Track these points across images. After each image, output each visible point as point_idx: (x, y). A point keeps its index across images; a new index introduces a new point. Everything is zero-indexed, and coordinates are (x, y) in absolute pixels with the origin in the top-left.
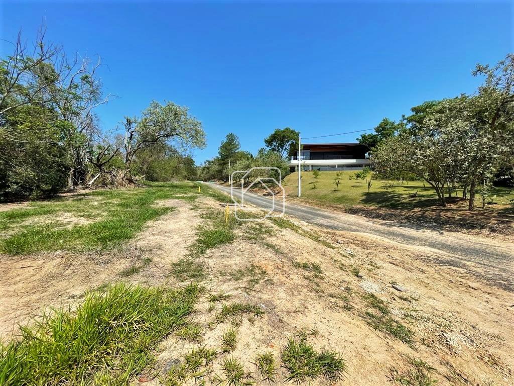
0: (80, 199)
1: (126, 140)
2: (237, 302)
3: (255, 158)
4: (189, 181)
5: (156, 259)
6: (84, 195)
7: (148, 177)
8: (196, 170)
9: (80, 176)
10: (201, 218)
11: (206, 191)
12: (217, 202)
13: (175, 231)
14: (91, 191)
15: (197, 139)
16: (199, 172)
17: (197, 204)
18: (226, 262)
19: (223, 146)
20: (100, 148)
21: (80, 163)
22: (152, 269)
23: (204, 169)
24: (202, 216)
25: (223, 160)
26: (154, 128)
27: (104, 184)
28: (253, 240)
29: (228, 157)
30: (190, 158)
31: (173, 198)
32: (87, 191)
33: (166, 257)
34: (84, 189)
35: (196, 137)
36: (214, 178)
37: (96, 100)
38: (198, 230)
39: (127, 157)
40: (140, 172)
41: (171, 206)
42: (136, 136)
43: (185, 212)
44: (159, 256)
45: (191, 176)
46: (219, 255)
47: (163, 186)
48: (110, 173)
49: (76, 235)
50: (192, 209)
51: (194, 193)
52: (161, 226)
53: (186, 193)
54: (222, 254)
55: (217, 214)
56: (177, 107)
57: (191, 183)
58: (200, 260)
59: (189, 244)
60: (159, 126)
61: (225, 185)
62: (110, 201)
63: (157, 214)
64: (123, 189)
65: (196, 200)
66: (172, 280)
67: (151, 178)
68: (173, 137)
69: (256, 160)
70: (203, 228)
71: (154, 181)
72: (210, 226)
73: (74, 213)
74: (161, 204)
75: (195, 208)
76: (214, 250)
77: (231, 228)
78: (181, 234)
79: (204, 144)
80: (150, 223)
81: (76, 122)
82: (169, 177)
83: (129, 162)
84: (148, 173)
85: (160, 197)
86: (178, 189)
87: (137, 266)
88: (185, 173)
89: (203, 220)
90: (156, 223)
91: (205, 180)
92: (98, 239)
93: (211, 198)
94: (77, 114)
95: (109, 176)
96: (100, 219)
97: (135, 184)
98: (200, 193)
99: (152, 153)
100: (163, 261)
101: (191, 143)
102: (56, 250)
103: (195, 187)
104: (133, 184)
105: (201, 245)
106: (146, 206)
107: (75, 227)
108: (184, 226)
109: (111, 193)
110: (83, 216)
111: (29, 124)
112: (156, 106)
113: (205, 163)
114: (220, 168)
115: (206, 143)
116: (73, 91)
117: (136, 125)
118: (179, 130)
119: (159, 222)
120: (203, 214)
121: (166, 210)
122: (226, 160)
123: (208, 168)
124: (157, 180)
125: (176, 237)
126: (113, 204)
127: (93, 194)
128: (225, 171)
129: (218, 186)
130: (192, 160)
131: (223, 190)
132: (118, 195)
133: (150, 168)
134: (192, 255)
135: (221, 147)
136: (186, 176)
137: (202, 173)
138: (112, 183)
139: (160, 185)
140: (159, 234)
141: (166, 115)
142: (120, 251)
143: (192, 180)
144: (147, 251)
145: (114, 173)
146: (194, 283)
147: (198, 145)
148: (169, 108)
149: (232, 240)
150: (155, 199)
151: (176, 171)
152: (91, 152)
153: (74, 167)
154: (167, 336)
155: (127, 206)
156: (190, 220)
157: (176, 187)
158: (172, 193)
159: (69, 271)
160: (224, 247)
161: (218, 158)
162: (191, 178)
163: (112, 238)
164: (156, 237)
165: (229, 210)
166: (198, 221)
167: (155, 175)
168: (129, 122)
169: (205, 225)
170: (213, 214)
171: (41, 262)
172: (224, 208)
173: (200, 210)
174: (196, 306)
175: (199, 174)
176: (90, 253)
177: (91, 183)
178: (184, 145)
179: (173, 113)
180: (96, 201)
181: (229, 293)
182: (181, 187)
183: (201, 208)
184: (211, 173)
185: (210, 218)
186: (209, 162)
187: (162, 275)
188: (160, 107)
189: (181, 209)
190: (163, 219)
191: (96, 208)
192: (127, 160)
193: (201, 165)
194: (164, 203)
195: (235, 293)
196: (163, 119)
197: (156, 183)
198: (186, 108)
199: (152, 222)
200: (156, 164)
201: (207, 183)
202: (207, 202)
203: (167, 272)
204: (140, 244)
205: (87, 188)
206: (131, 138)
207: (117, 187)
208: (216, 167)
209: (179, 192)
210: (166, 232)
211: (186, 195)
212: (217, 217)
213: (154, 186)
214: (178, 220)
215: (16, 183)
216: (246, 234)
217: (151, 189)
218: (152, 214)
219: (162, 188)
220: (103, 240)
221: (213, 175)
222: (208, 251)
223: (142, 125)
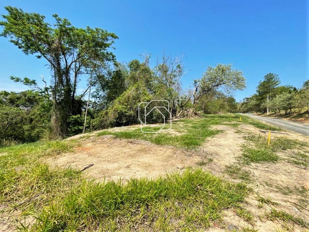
0: (175, 123)
1: (194, 92)
2: (287, 212)
3: (299, 91)
4: (231, 113)
5: (215, 160)
6: (176, 121)
7: (205, 111)
8: (236, 105)
9: (174, 112)
10: (244, 139)
11: (245, 120)
12: (257, 129)
13: (226, 146)
14: (178, 120)
15: (239, 84)
16: (239, 107)
17: (240, 129)
18: (271, 177)
19: (261, 85)
20: (182, 98)
21: (174, 106)
22: (213, 166)
23: (243, 104)
24: (245, 138)
25: (260, 96)
26: (209, 83)
27: (184, 116)
28: (302, 165)
29: (266, 93)
30: (232, 98)
31: (221, 124)
32: (177, 119)
33: (221, 161)
34: (175, 118)
35: (238, 83)
36: (252, 111)
37: (181, 75)
38: (242, 147)
39: (194, 101)
40: (201, 109)
41: (221, 130)
42: (199, 89)
43: (231, 134)
44: (217, 159)
45: (232, 109)
46: (263, 169)
47: (214, 117)
48: (186, 110)
49: (176, 140)
50: (236, 132)
51: (236, 121)
52: (216, 141)
53: (230, 122)
54: (267, 169)
55: (258, 138)
56: (224, 65)
57: (233, 115)
58: (246, 168)
59: (237, 156)
60: (212, 80)
61: (262, 115)
62: (187, 124)
63: (213, 134)
64: (192, 118)
65: (238, 126)
66: (226, 176)
67: (206, 112)
68: (221, 86)
69: (300, 92)
70: (246, 146)
71: (208, 114)
72: (253, 146)
73: (174, 129)
74: (214, 128)
75: (238, 132)
76: (258, 164)
77: (273, 150)
78: (230, 148)
79: (244, 86)
80: (209, 138)
81: (173, 87)
82: (217, 111)
83: (195, 104)
84: (205, 109)
85: (213, 123)
86: (224, 119)
87: (205, 161)
88: (228, 108)
89: (246, 141)
90: (212, 139)
91: (244, 112)
92: (185, 143)
93: (251, 126)
94: (174, 83)
95: (185, 111)
96: (184, 133)
97: (198, 116)
98: (241, 122)
99: (207, 97)
100: (219, 163)
101: (233, 87)
102: (170, 145)
103: (236, 117)
104: (197, 116)
105: (246, 158)
106: (206, 128)
107: (175, 136)
108: (232, 143)
109: (187, 121)
110: (177, 131)
111: (159, 92)
112: (211, 69)
113: (244, 99)
114: (258, 103)
115: (245, 85)
116: (173, 74)
117: (199, 83)
118: (225, 80)
119: (214, 138)
120: (245, 137)
121: (218, 132)
122: (264, 96)
123: (246, 103)
124: (210, 113)
125: (227, 149)
126: (189, 126)
127: (180, 121)
128: (264, 104)
129: (256, 117)
130: (233, 98)
131: (261, 120)
132: (191, 122)
133: (206, 106)
134: (239, 164)
135: (259, 86)
136: (229, 110)
137: (241, 107)
138: (187, 115)
139: (212, 116)
140: (215, 145)
141: (217, 73)
142: (196, 151)
143: (233, 112)
144: (209, 154)
145: (188, 110)
146: (244, 184)
147: (239, 88)
148: (218, 68)
149: (276, 160)
150: (211, 124)
151: (222, 107)
152: (178, 101)
153: (172, 108)
154: (227, 208)
155: (196, 128)
156: (235, 140)
157: (223, 117)
158: (220, 121)
159: (175, 156)
160: (267, 164)
161: (256, 95)
162: (232, 111)
163: (191, 144)
164: (214, 147)
165: (270, 136)
166: (242, 141)
167: (209, 110)
168: (196, 82)
169: (248, 145)
170: (255, 137)
171: (165, 149)
172: (265, 134)
173: (243, 134)
174: (246, 199)
175: (239, 108)
176: (182, 149)
177: (178, 115)
178: (229, 89)
179: (221, 70)
180: (181, 124)
181: (278, 202)
182: (226, 117)
183: (243, 133)
184: (249, 106)
185: (252, 140)
186: (248, 99)
187: (220, 171)
188: (212, 69)
189: (228, 132)
190: (217, 137)
191: (182, 128)
192: (194, 103)
193: (241, 101)
194: (216, 127)
195: (283, 204)
196: (215, 76)
197: (210, 115)
198: (230, 65)
199: (210, 138)
200: (209, 104)
201: (246, 114)
202: (248, 128)
203: (223, 170)
204: (205, 149)
205: (177, 118)
206: (196, 91)
207: (189, 117)
208: (254, 102)
209: (226, 121)
210: (220, 145)
211: (230, 123)
212: (258, 140)
213: (208, 117)
214: (227, 139)
215: (155, 116)
216: (292, 159)
217: (207, 118)
218: (210, 133)
219: (214, 118)
220: (187, 144)
221: (250, 108)
222: (252, 164)
223: (202, 82)
